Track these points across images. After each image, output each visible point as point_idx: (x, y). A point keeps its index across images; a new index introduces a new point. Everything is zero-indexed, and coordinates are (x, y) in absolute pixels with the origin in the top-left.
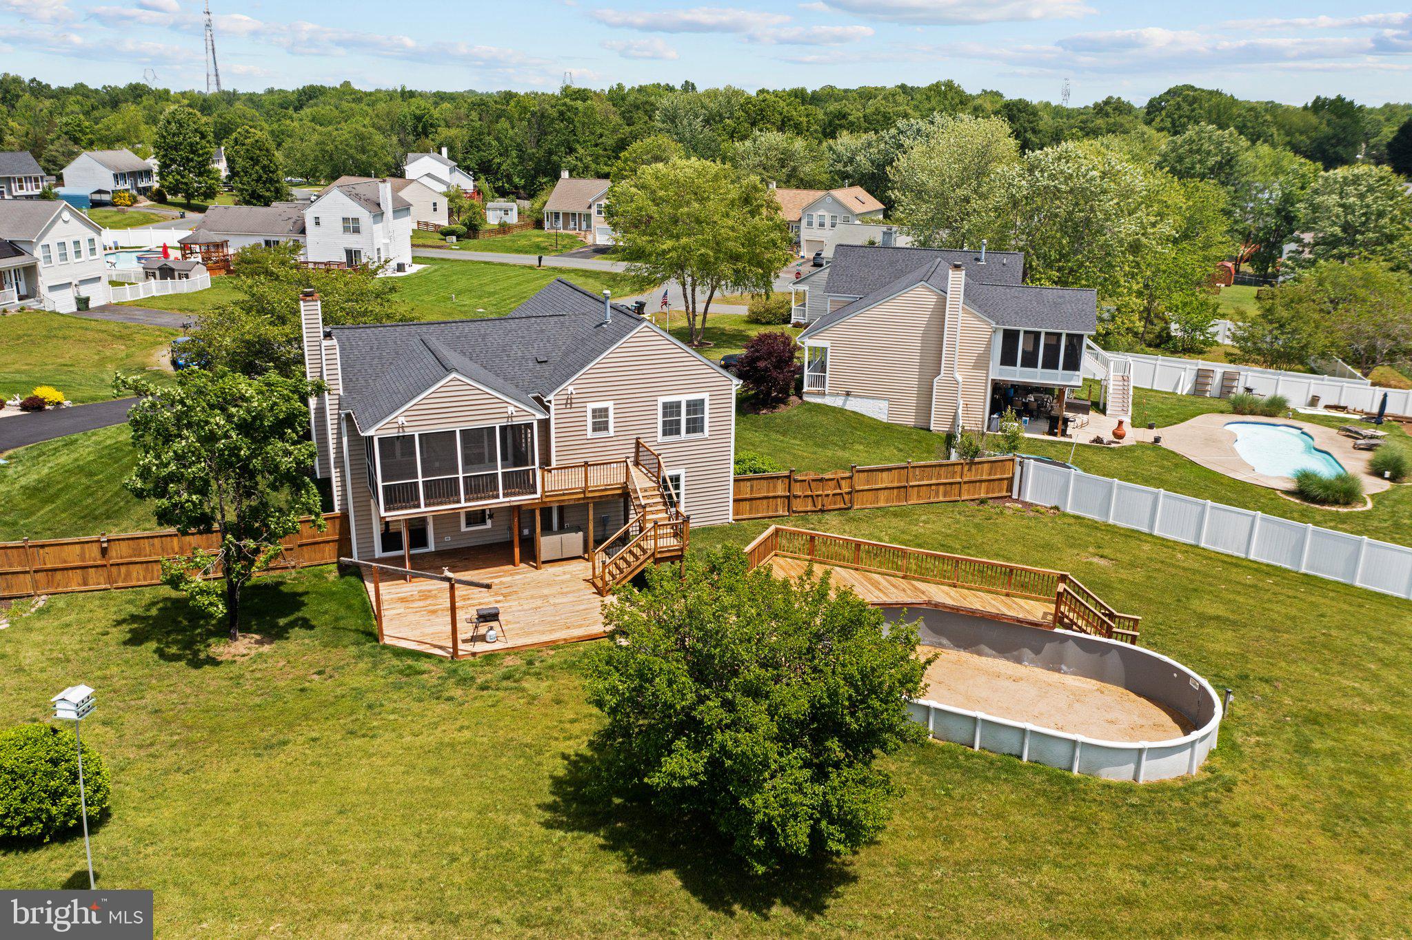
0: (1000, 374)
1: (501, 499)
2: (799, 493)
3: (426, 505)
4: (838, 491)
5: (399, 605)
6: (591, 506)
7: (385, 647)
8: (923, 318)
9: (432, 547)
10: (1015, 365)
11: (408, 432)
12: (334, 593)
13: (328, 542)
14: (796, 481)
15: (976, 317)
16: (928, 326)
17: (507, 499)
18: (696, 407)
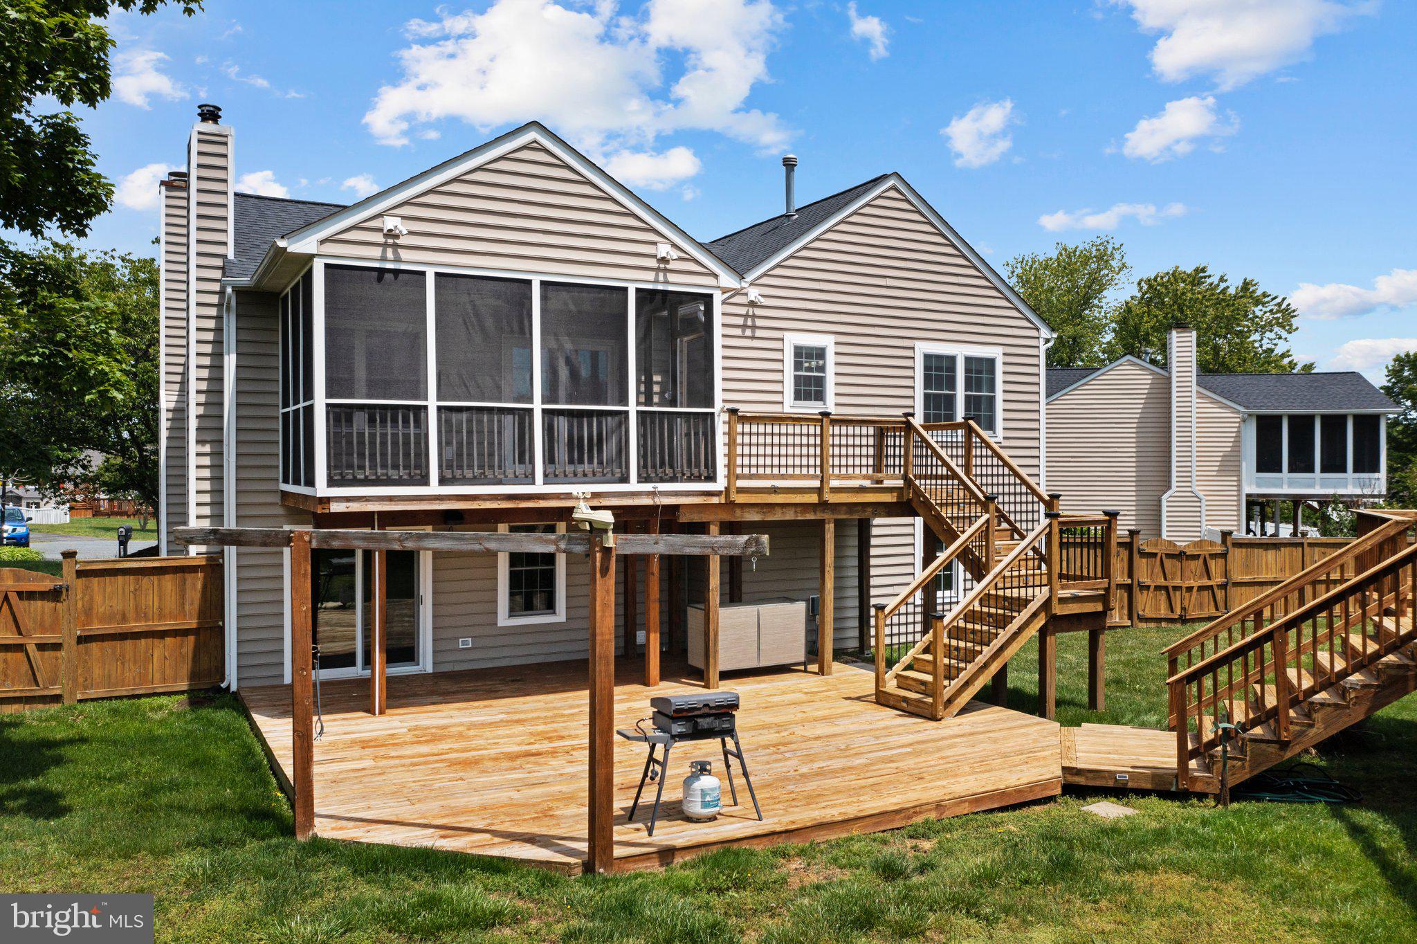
0: (1259, 486)
1: (634, 485)
2: (1147, 581)
3: (443, 481)
4: (1206, 582)
5: (356, 752)
6: (830, 529)
7: (319, 846)
8: (1134, 408)
9: (426, 663)
10: (1280, 471)
11: (409, 260)
12: (155, 739)
13: (162, 635)
14: (1143, 554)
15: (1215, 402)
16: (1141, 420)
17: (648, 487)
18: (981, 371)
